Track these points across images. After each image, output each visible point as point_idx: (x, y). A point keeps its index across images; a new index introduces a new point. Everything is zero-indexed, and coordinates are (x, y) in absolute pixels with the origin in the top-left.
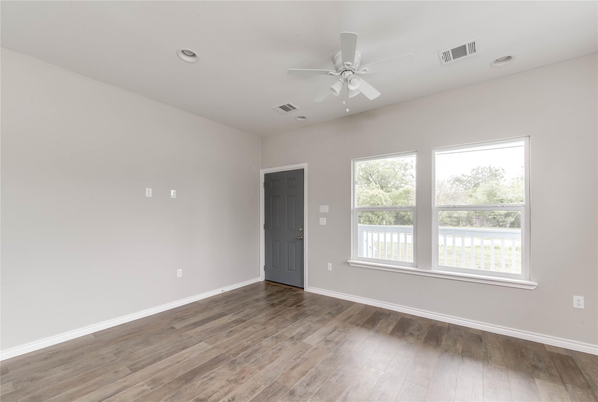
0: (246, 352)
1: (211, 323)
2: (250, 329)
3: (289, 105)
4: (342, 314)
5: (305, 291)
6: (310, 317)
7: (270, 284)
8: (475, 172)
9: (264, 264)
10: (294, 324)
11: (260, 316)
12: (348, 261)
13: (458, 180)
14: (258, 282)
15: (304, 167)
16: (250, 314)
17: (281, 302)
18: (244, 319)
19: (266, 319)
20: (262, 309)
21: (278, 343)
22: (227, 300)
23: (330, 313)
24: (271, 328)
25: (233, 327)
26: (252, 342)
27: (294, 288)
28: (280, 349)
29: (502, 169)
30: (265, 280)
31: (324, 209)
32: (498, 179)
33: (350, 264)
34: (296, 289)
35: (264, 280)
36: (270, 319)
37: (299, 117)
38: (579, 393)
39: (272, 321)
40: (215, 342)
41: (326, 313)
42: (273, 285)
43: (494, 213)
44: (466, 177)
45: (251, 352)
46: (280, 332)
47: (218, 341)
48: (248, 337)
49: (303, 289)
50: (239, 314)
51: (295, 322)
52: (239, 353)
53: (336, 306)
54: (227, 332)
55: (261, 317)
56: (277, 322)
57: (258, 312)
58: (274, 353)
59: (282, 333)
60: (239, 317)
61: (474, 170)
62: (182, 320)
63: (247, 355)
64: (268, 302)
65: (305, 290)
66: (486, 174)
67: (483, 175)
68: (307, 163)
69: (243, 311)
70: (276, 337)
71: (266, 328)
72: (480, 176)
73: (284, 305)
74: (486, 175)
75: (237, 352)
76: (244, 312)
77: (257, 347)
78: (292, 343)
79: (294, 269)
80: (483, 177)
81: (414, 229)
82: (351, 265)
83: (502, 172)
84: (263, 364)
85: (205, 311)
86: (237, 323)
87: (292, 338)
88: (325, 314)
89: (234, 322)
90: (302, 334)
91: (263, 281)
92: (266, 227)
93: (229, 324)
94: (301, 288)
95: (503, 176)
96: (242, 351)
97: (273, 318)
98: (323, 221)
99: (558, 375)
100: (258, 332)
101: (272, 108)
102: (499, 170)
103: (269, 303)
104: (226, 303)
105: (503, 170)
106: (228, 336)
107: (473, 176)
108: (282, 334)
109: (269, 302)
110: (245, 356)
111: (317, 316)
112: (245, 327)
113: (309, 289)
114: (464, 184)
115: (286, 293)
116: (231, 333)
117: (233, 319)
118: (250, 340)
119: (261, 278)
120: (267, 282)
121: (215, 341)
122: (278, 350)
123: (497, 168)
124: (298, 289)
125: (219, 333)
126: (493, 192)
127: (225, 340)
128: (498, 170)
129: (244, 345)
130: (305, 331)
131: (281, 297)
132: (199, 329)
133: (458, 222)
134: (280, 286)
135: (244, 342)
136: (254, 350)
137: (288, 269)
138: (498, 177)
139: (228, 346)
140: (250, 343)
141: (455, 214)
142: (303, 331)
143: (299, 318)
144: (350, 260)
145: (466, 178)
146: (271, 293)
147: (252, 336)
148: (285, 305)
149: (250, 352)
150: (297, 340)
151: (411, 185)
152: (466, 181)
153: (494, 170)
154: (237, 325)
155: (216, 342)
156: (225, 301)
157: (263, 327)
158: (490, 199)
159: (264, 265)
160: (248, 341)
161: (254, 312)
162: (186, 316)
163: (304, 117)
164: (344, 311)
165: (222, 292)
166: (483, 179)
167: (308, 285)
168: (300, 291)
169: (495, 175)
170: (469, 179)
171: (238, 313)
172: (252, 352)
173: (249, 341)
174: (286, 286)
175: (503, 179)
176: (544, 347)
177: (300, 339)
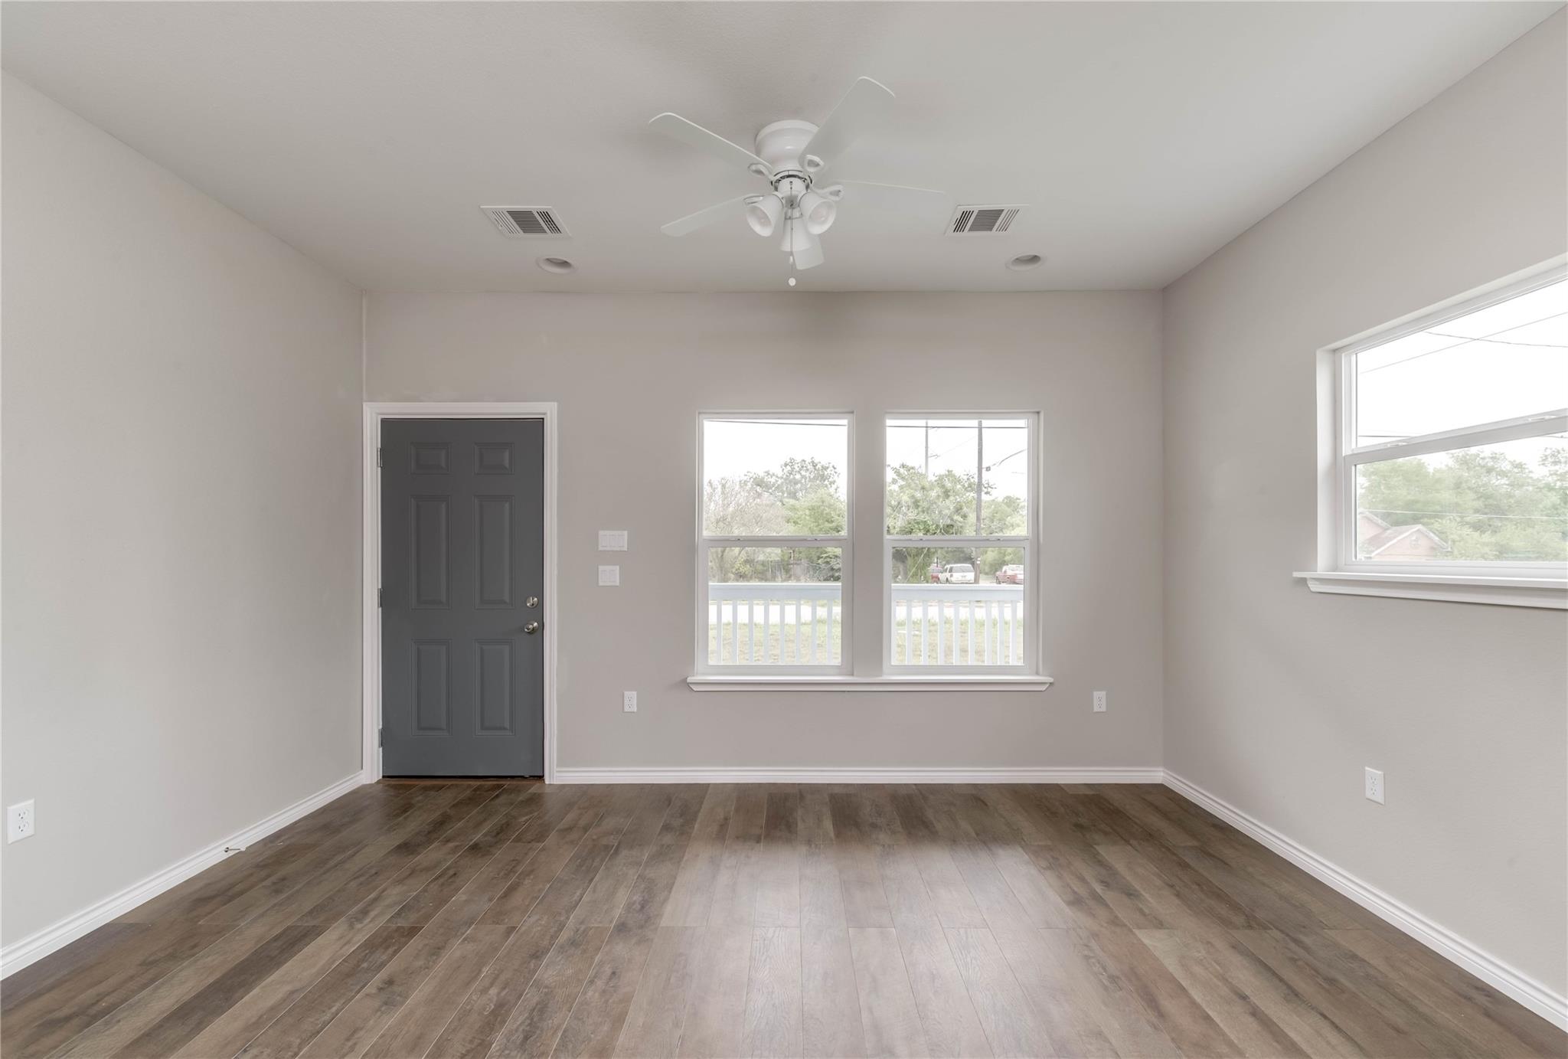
0: (510, 1025)
1: (269, 980)
2: (456, 950)
3: (546, 216)
4: (699, 820)
5: (550, 785)
6: (624, 853)
7: (411, 787)
8: (789, 468)
9: (378, 725)
10: (595, 886)
11: (461, 896)
12: (690, 680)
13: (759, 482)
14: (358, 788)
15: (545, 414)
16: (416, 898)
17: (498, 834)
18: (402, 923)
19: (490, 900)
20: (451, 872)
21: (592, 958)
22: (273, 878)
23: (667, 828)
24: (532, 923)
25: (383, 965)
26: (504, 988)
27: (507, 783)
28: (614, 973)
29: (833, 467)
30: (383, 777)
31: (614, 539)
32: (826, 486)
33: (691, 686)
34: (515, 782)
35: (381, 777)
36: (507, 895)
37: (548, 259)
38: (1151, 849)
39: (517, 899)
40: (350, 1044)
41: (659, 830)
42: (426, 789)
43: (826, 553)
44: (774, 477)
45: (527, 1018)
46: (571, 922)
47: (361, 1033)
48: (475, 978)
49: (541, 778)
50: (372, 914)
51: (592, 880)
52: (483, 1040)
53: (669, 805)
54: (371, 988)
55: (464, 898)
56: (537, 898)
57: (443, 884)
58: (604, 991)
59: (582, 923)
60: (382, 921)
61: (786, 465)
62: (95, 1018)
63: (518, 1037)
64: (451, 845)
65: (547, 782)
66: (807, 474)
67: (803, 477)
68: (556, 404)
69: (375, 900)
70: (573, 943)
71: (515, 928)
72: (798, 477)
73: (514, 841)
74: (807, 476)
75: (477, 1041)
76: (388, 901)
77: (531, 997)
78: (634, 941)
79: (507, 725)
80: (803, 481)
81: (842, 590)
82: (694, 689)
83: (833, 472)
84: (599, 1038)
85: (195, 946)
86: (387, 948)
87: (622, 928)
88: (657, 833)
89: (371, 946)
90: (643, 907)
91: (378, 782)
92: (387, 599)
93: (363, 960)
94: (531, 776)
95: (835, 481)
96: (492, 1029)
97: (512, 889)
98: (610, 575)
99: (1111, 831)
100: (496, 949)
101: (482, 207)
102: (828, 468)
103: (456, 847)
104: (277, 892)
105: (835, 468)
106: (390, 1004)
107: (785, 476)
108: (583, 927)
109: (457, 844)
110: (518, 1042)
111: (640, 845)
112: (436, 951)
113: (558, 774)
114: (770, 491)
115: (492, 802)
116: (396, 989)
117: (360, 939)
118: (492, 985)
119: (370, 771)
120: (393, 782)
121: (348, 1040)
122: (610, 979)
123: (824, 463)
124: (525, 783)
125: (338, 1005)
126: (825, 512)
127: (391, 1020)
128: (826, 468)
129: (484, 1009)
130: (644, 897)
131: (485, 820)
132: (225, 1025)
133: (764, 572)
134: (452, 785)
135: (474, 998)
136: (534, 1009)
137: (483, 728)
138: (826, 482)
139: (419, 1038)
140: (499, 993)
141: (761, 556)
142: (637, 898)
143: (595, 864)
144: (693, 676)
145: (773, 480)
146: (438, 813)
147: (485, 970)
148: (518, 840)
149: (523, 1023)
150: (641, 927)
151: (840, 490)
152: (773, 485)
153: (821, 468)
154: (396, 952)
155: (355, 1044)
156: (268, 882)
157: (502, 928)
158: (818, 525)
159: (381, 727)
160: (484, 991)
161: (425, 890)
162: (100, 998)
163: (565, 264)
164: (699, 811)
165: (226, 856)
166: (802, 483)
167: (557, 766)
168: (535, 788)
169: (823, 478)
170: (779, 483)
171: (365, 912)
172: (532, 1019)
173: (489, 988)
174: (478, 783)
175: (834, 486)
176: (1063, 789)
177: (646, 922)
